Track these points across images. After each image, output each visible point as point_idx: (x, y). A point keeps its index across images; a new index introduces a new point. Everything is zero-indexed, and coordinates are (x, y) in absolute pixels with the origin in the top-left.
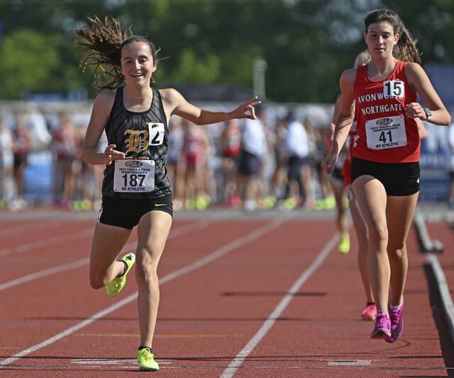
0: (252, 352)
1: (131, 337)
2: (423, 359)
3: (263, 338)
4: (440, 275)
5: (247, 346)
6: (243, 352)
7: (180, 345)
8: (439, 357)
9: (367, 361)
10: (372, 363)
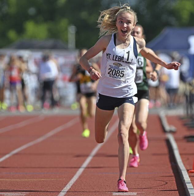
0: (70, 189)
1: (3, 181)
2: (166, 191)
3: (77, 180)
4: (174, 145)
5: (68, 185)
6: (65, 188)
7: (30, 185)
8: (175, 190)
9: (134, 193)
10: (137, 194)
